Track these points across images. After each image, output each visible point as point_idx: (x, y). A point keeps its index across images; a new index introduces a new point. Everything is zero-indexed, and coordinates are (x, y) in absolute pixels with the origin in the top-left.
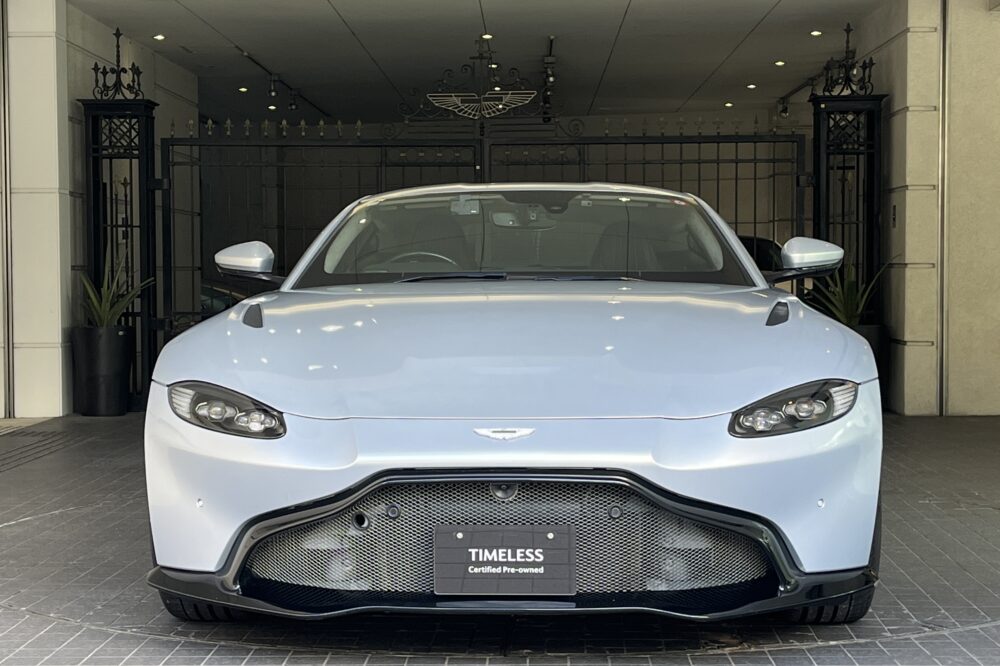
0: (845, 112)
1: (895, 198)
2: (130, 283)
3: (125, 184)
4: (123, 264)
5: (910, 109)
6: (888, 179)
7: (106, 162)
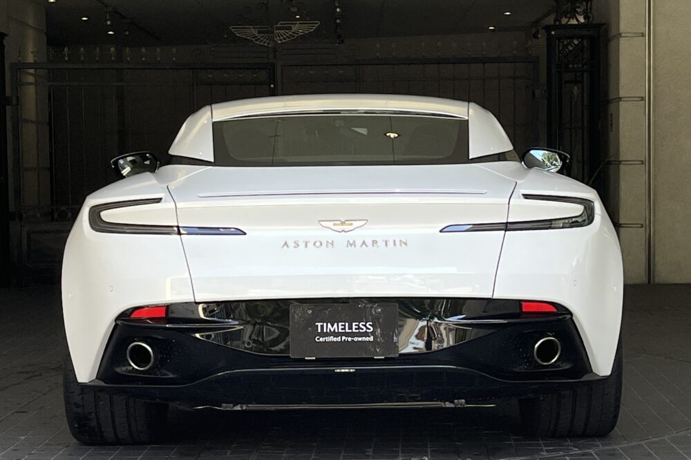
0: (572, 38)
1: (612, 107)
5: (623, 35)
6: (606, 93)
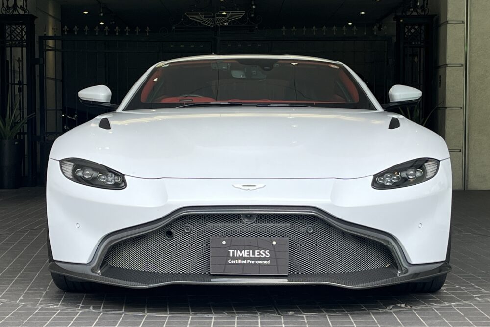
0: (413, 24)
1: (441, 71)
2: (21, 116)
3: (19, 61)
4: (18, 106)
5: (449, 22)
6: (436, 61)
7: (8, 49)
